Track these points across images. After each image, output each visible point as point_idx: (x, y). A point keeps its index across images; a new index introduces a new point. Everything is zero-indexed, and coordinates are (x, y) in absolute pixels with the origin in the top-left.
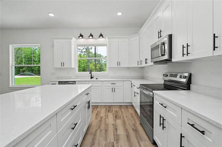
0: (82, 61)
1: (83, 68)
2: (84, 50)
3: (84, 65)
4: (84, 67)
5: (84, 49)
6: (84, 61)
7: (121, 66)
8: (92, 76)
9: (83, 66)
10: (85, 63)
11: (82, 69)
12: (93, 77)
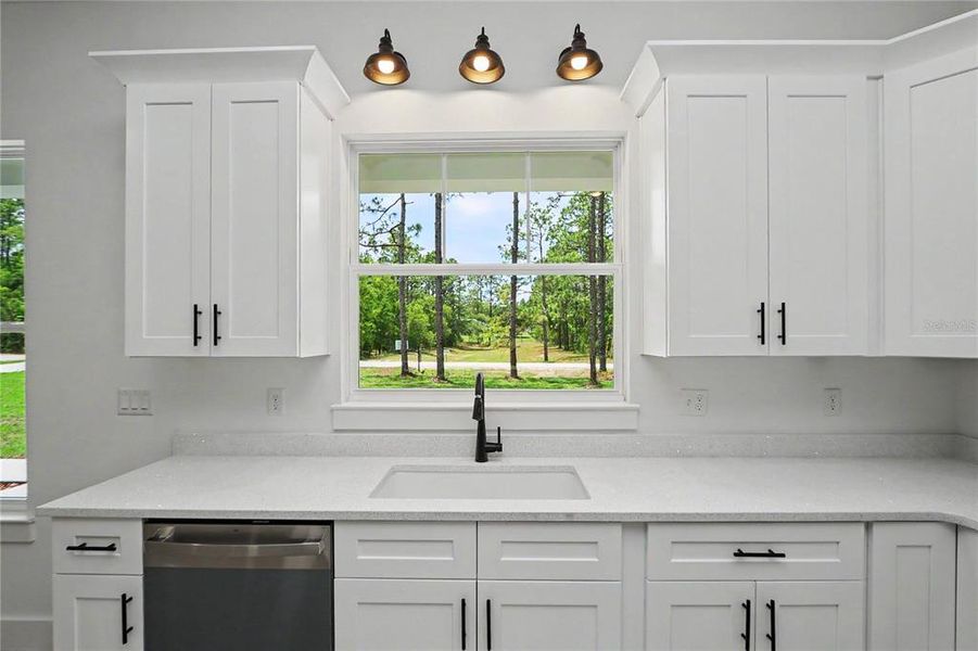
0: (372, 290)
1: (375, 323)
2: (384, 238)
3: (379, 311)
4: (380, 315)
5: (381, 231)
6: (380, 288)
7: (791, 349)
8: (491, 437)
9: (375, 312)
10: (384, 299)
11: (374, 326)
12: (498, 447)
